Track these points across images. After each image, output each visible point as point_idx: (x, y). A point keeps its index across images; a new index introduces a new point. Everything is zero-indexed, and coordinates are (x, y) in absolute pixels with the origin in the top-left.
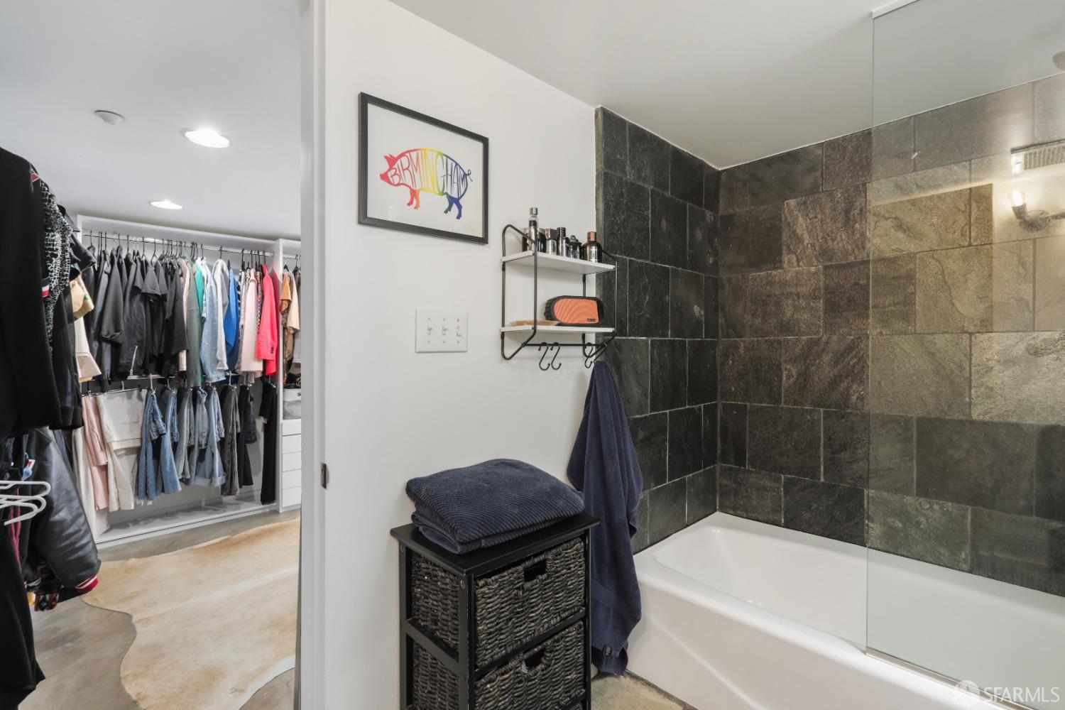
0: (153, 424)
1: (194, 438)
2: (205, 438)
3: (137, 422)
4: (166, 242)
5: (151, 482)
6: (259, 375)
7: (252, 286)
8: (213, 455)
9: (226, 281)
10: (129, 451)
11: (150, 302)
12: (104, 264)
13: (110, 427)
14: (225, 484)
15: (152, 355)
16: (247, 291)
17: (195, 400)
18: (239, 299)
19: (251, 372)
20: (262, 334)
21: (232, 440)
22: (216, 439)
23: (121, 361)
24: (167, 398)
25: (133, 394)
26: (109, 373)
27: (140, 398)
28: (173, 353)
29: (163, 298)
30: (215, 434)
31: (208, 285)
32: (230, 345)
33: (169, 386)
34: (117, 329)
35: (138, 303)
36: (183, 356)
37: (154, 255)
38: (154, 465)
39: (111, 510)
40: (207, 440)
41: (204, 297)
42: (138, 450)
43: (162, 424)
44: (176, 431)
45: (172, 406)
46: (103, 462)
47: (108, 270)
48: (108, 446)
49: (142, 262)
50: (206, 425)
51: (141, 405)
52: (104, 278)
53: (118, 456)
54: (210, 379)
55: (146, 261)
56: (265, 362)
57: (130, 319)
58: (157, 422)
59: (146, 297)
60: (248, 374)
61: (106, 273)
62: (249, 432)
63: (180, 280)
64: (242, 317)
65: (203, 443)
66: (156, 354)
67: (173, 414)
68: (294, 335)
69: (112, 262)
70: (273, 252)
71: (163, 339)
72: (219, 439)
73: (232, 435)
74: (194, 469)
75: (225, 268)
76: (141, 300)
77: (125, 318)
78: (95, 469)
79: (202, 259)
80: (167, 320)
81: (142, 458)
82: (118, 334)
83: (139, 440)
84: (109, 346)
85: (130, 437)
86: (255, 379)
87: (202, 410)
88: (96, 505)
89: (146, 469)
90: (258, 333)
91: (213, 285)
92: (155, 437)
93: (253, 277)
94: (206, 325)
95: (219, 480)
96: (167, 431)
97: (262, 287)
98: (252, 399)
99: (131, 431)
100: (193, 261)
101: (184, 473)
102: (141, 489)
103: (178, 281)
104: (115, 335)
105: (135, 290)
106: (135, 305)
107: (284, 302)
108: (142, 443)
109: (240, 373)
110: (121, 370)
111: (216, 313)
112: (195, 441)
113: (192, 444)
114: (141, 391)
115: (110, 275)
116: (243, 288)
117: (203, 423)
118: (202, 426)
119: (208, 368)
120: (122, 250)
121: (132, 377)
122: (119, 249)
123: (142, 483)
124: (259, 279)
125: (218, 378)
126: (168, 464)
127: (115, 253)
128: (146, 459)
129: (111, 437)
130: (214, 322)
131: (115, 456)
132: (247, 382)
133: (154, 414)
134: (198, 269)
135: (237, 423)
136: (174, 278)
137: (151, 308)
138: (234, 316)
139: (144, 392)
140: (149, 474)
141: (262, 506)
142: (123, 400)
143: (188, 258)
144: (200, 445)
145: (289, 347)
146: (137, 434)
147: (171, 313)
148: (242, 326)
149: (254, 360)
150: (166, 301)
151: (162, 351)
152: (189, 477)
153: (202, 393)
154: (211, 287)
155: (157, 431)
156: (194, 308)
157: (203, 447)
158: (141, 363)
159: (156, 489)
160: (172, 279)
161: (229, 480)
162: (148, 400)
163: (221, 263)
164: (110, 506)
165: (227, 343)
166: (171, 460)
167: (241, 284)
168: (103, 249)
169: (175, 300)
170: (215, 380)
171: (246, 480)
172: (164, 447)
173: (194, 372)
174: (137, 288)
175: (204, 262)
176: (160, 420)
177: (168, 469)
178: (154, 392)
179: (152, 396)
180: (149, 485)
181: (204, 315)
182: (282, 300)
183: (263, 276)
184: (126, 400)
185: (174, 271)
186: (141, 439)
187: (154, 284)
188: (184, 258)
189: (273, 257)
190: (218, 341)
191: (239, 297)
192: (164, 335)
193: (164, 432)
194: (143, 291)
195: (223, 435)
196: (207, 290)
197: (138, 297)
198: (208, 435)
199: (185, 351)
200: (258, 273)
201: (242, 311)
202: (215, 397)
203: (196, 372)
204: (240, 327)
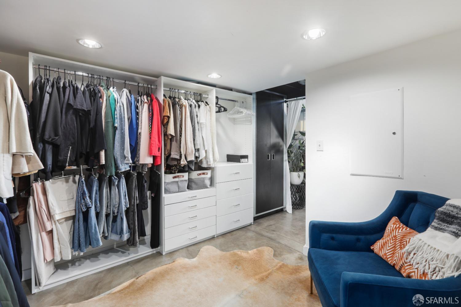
0: (83, 201)
1: (110, 208)
2: (117, 209)
3: (73, 199)
4: (90, 76)
5: (82, 240)
6: (150, 166)
7: (146, 106)
8: (122, 219)
9: (129, 103)
10: (67, 219)
11: (80, 116)
12: (46, 87)
13: (54, 205)
14: (130, 238)
15: (81, 154)
16: (142, 109)
17: (110, 183)
18: (138, 115)
19: (146, 164)
20: (153, 139)
21: (134, 209)
22: (124, 209)
23: (60, 158)
24: (92, 181)
25: (69, 179)
26: (51, 166)
27: (74, 181)
28: (96, 151)
29: (88, 113)
30: (123, 206)
31: (118, 105)
32: (132, 146)
33: (93, 174)
34: (56, 134)
35: (71, 116)
36: (103, 154)
37: (82, 84)
38: (84, 227)
39: (56, 261)
40: (118, 209)
41: (116, 112)
42: (73, 218)
43: (89, 200)
44: (98, 205)
45: (95, 188)
46: (49, 229)
47: (50, 91)
48: (52, 216)
49: (73, 87)
50: (117, 199)
51: (75, 186)
52: (47, 97)
53: (59, 223)
54: (120, 170)
55: (77, 87)
56: (155, 158)
57: (65, 126)
58: (86, 199)
59: (77, 112)
60: (143, 165)
61: (48, 93)
62: (144, 203)
63: (100, 101)
64: (140, 127)
65: (116, 212)
66: (85, 153)
67: (96, 193)
68: (171, 139)
69: (53, 86)
70: (157, 86)
71: (89, 141)
72: (126, 209)
73: (134, 205)
74: (110, 229)
75: (128, 94)
76: (73, 113)
77: (62, 127)
78: (44, 234)
79: (113, 88)
80: (91, 128)
81: (77, 224)
82: (57, 138)
83: (74, 211)
84: (51, 146)
85: (68, 209)
86: (148, 168)
87: (115, 190)
88: (45, 259)
89: (79, 231)
90: (150, 138)
91: (121, 105)
92: (84, 210)
93: (146, 101)
94: (118, 132)
95: (126, 236)
96: (92, 205)
97: (152, 107)
98: (146, 182)
99: (68, 205)
100: (108, 89)
101: (103, 232)
102: (76, 244)
103: (98, 101)
104: (55, 139)
105: (69, 106)
106: (69, 117)
107: (165, 117)
108: (76, 212)
109: (138, 165)
110: (59, 164)
111: (123, 124)
112: (110, 210)
113: (109, 212)
114: (75, 176)
115: (51, 95)
116: (140, 108)
117: (115, 198)
118: (115, 201)
119: (119, 162)
120: (60, 79)
121: (68, 168)
122: (59, 78)
123: (76, 241)
124: (150, 102)
125: (125, 168)
126: (93, 228)
127: (55, 80)
128: (79, 224)
129: (54, 211)
130: (122, 129)
131: (57, 223)
132: (143, 171)
133: (83, 194)
134: (112, 93)
135: (136, 197)
136: (96, 100)
137: (80, 120)
138: (135, 127)
139: (77, 177)
140: (81, 234)
141: (152, 250)
142: (63, 184)
143: (105, 87)
144: (114, 213)
145: (168, 147)
146: (73, 206)
147: (94, 124)
148: (140, 133)
149: (148, 156)
150: (91, 115)
151: (88, 150)
152: (107, 235)
153: (115, 179)
154: (120, 106)
155: (86, 205)
156: (109, 120)
157: (116, 214)
158: (74, 159)
159: (86, 244)
160: (94, 100)
161: (133, 236)
162: (80, 184)
163: (125, 91)
164: (55, 258)
165: (130, 145)
166: (95, 224)
167: (139, 105)
168: (48, 77)
169: (97, 115)
170: (123, 170)
171: (142, 233)
172: (90, 216)
173: (110, 165)
174: (70, 105)
175: (115, 89)
176: (88, 198)
177: (93, 231)
178: (83, 179)
179: (82, 181)
180: (81, 242)
181: (116, 125)
182: (164, 116)
183: (152, 100)
184: (65, 183)
185: (95, 94)
186: (75, 210)
187: (82, 103)
188: (102, 86)
189: (156, 88)
190: (125, 143)
191: (137, 114)
192: (89, 139)
193: (91, 206)
194: (75, 107)
195: (128, 206)
196: (118, 108)
197: (71, 112)
198: (119, 206)
199: (104, 150)
200: (149, 98)
201: (140, 123)
202: (123, 182)
203: (111, 165)
204: (138, 133)
